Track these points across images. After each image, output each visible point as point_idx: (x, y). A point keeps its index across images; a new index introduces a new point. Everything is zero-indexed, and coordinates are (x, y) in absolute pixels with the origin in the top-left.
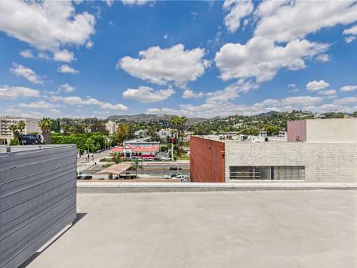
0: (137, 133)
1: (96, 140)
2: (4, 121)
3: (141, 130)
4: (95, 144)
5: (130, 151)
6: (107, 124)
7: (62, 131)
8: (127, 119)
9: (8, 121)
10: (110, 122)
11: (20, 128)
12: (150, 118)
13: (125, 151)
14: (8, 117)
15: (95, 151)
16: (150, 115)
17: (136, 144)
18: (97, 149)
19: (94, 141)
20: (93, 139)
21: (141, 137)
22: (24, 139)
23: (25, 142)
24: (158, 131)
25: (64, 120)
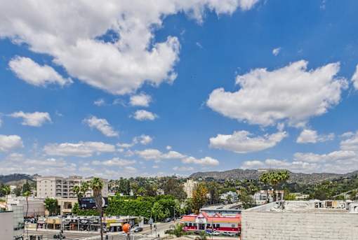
0: (224, 197)
1: (165, 205)
2: (72, 182)
3: (230, 193)
4: (163, 210)
5: (204, 221)
6: (185, 184)
7: (132, 194)
8: (215, 177)
9: (76, 182)
10: (190, 182)
11: (82, 190)
12: (247, 176)
13: (197, 221)
14: (76, 177)
15: (162, 220)
16: (247, 171)
17: (215, 211)
18: (166, 217)
19: (162, 207)
20: (161, 203)
21: (230, 203)
22: (85, 202)
23: (85, 206)
24: (253, 193)
25: (137, 179)
